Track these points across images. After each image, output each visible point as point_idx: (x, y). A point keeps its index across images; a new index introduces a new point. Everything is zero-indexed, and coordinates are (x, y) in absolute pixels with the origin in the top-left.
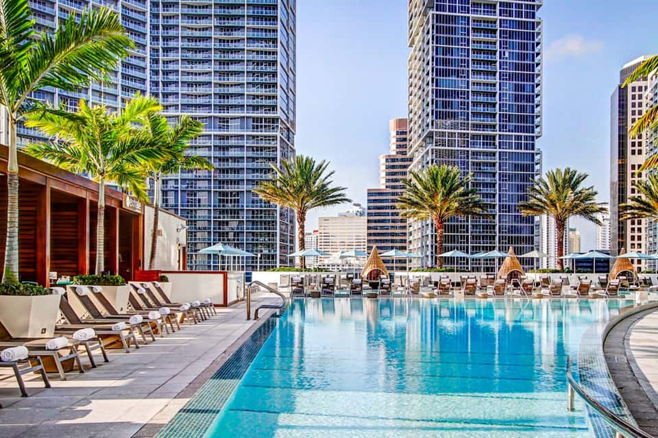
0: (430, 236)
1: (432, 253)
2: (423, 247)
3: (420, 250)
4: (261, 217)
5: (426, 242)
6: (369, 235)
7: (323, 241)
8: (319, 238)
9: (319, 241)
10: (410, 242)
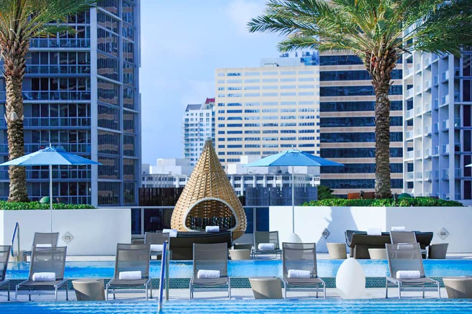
0: (451, 110)
1: (457, 148)
2: (437, 134)
3: (431, 141)
4: (54, 70)
5: (444, 124)
6: (324, 107)
7: (226, 122)
8: (217, 115)
9: (217, 122)
10: (410, 123)
